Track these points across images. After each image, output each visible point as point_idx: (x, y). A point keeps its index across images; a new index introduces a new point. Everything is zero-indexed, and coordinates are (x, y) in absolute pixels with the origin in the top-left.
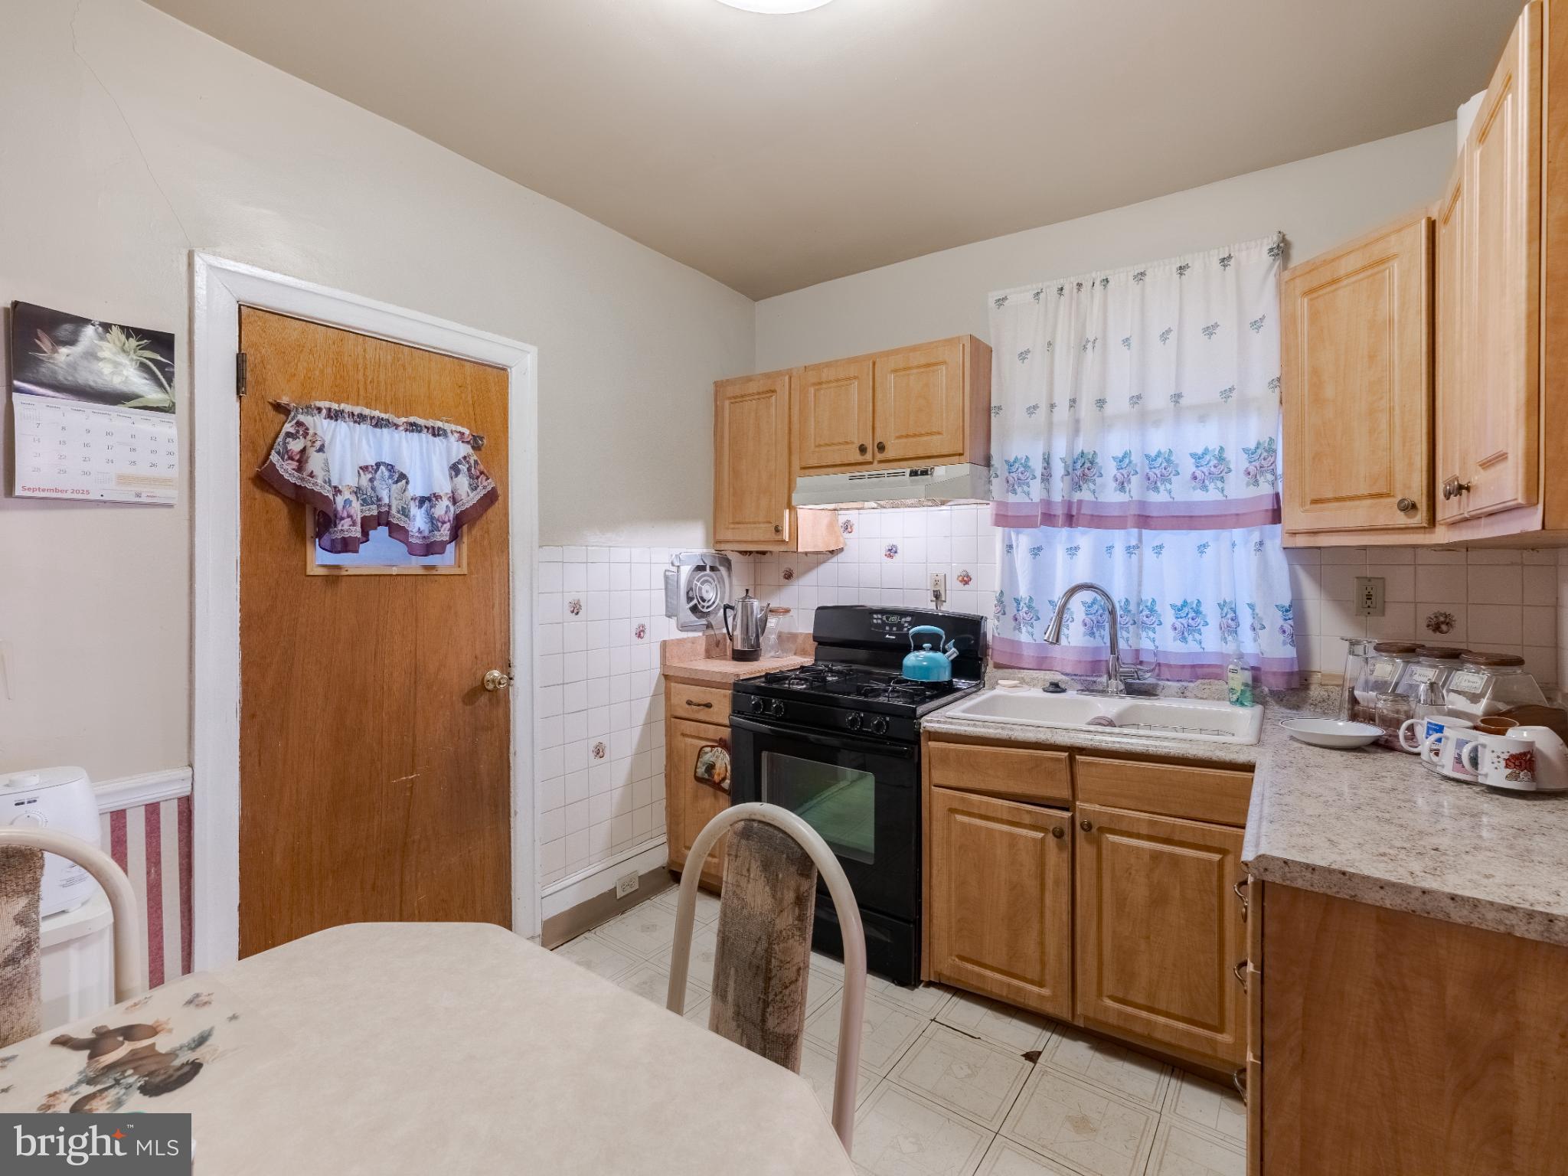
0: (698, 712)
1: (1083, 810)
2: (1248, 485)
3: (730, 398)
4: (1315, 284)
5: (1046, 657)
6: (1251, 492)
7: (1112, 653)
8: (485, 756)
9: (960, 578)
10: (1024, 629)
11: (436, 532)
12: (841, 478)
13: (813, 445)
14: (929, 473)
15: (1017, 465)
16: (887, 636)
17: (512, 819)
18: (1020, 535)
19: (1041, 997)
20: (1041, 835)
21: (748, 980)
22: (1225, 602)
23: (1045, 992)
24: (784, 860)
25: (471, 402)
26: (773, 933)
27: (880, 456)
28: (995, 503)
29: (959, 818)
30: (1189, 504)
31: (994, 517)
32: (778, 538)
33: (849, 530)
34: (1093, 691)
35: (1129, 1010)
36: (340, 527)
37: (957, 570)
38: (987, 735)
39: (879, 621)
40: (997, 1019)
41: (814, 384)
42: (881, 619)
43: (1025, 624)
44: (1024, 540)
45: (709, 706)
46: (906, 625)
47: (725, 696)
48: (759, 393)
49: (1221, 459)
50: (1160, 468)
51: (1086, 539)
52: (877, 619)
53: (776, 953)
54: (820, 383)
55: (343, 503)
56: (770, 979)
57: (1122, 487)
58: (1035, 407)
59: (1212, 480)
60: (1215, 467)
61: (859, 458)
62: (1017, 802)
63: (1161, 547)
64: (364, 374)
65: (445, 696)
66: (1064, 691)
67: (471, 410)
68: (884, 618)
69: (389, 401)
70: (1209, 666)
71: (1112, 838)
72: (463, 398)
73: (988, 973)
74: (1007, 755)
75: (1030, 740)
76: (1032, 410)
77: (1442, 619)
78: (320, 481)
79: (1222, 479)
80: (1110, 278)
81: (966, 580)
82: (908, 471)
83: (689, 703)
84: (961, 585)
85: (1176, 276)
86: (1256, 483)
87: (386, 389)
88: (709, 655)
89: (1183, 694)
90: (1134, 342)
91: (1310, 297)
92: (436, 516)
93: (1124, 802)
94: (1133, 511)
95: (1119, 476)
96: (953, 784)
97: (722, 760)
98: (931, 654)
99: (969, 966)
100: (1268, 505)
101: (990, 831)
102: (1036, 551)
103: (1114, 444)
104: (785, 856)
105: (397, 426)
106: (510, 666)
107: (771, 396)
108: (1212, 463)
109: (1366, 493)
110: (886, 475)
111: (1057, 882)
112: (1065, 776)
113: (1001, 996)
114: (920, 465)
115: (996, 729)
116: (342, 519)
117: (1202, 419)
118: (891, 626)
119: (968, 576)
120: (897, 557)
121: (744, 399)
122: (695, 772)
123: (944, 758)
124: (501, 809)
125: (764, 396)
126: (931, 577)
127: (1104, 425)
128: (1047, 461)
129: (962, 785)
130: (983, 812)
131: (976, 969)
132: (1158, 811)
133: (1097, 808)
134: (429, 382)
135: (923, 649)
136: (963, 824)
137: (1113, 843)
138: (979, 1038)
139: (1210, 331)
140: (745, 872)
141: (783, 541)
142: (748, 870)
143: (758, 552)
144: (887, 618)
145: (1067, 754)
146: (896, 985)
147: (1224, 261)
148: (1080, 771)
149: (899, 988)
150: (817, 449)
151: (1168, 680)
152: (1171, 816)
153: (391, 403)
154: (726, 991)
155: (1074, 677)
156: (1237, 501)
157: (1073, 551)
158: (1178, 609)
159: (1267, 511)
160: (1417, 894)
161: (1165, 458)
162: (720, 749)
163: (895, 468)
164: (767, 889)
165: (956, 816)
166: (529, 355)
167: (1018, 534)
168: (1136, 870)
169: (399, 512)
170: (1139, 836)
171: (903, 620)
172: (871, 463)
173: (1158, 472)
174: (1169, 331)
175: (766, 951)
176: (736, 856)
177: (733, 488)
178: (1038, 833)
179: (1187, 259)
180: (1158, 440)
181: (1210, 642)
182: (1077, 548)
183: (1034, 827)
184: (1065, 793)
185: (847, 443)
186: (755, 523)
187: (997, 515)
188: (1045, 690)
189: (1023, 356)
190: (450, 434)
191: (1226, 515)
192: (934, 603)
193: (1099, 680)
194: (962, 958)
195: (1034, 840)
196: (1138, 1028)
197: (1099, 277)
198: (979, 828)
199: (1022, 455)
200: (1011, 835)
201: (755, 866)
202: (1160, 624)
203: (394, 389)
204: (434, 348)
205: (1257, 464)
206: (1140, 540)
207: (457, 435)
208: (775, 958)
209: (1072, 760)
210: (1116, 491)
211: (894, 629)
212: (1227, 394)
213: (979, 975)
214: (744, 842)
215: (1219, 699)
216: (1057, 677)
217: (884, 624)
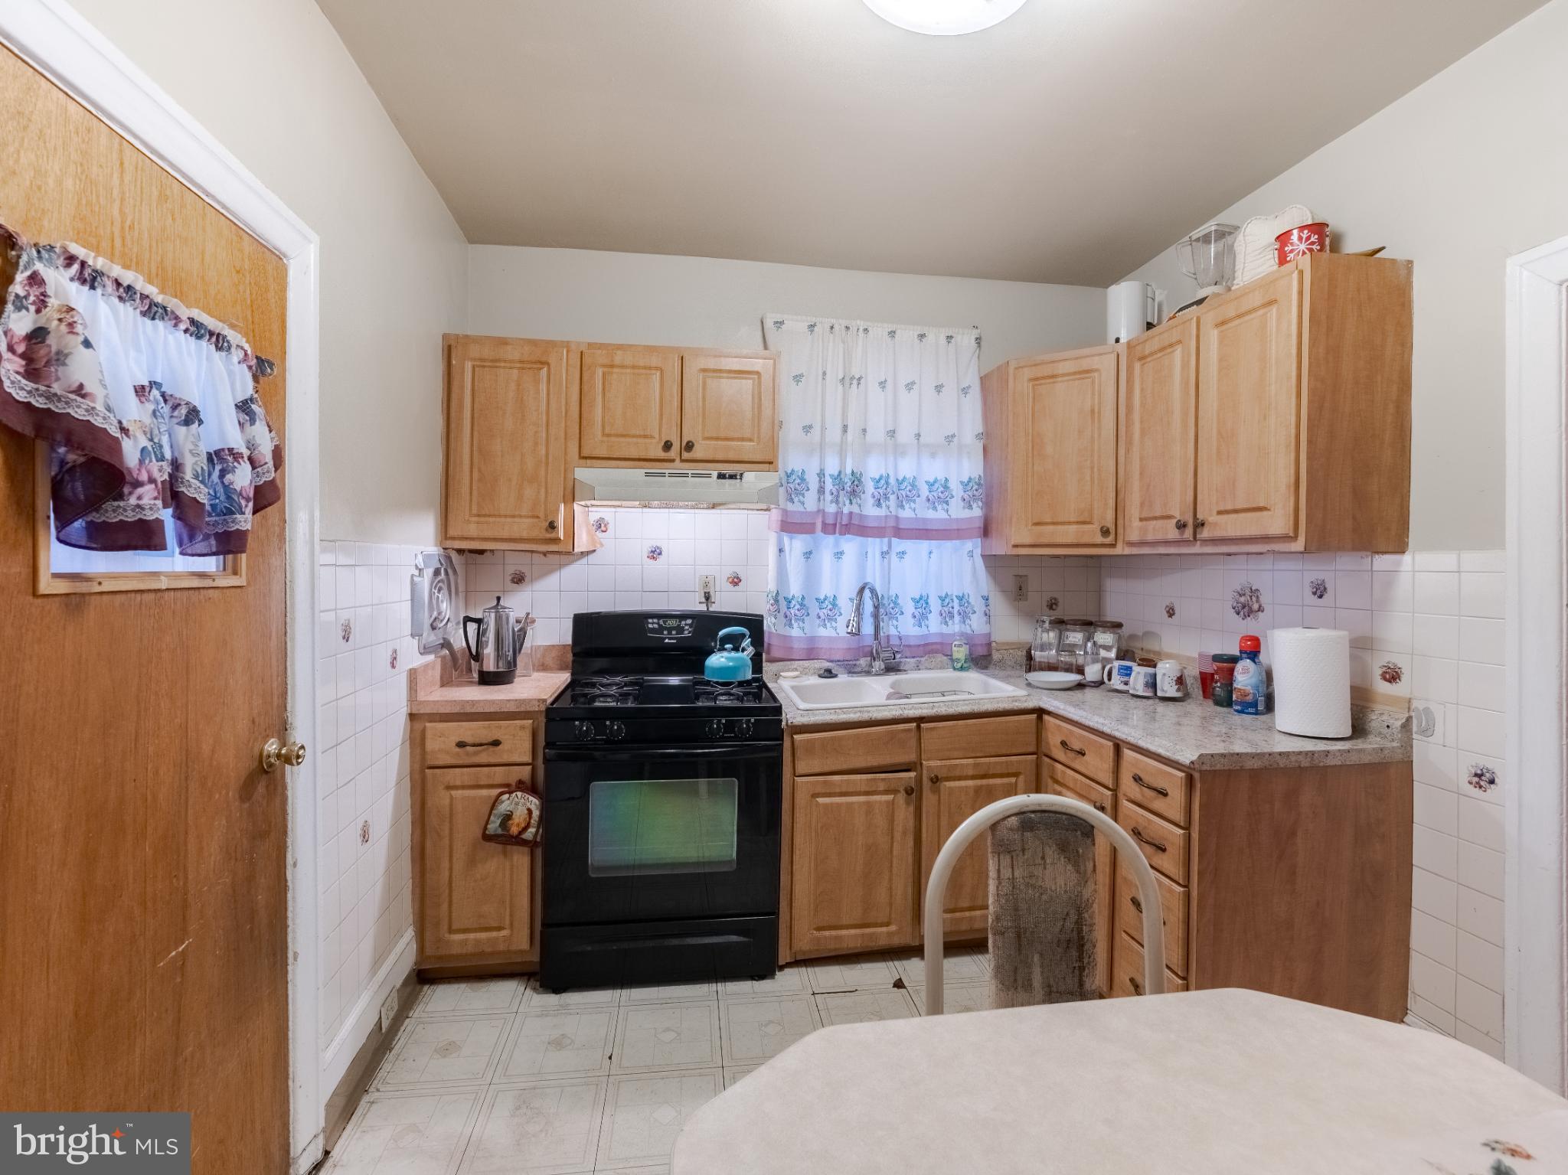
0: (476, 754)
1: (929, 768)
2: (964, 508)
3: (474, 359)
4: (1040, 375)
5: (814, 648)
6: (966, 514)
7: (875, 640)
8: (263, 880)
9: (731, 580)
10: (795, 625)
11: (238, 516)
12: (637, 474)
13: (599, 433)
14: (738, 477)
15: (794, 477)
16: (667, 641)
17: (290, 968)
18: (793, 540)
19: (890, 934)
20: (890, 797)
21: (1058, 957)
22: (947, 594)
23: (893, 928)
24: (1080, 836)
25: (249, 302)
26: (1081, 903)
27: (686, 455)
28: (781, 511)
29: (821, 800)
30: (925, 520)
31: (779, 523)
32: (553, 535)
33: (603, 528)
34: (853, 673)
35: (958, 915)
36: (133, 501)
37: (728, 572)
38: (851, 720)
39: (656, 626)
40: (852, 970)
41: (604, 366)
42: (658, 624)
43: (796, 620)
44: (796, 545)
45: (496, 743)
46: (687, 627)
47: (522, 728)
48: (521, 362)
49: (946, 487)
50: (906, 491)
51: (850, 545)
52: (652, 624)
53: (1086, 921)
54: (612, 366)
55: (138, 455)
56: (1083, 945)
57: (879, 504)
58: (810, 427)
59: (940, 503)
60: (942, 493)
61: (662, 455)
62: (873, 773)
63: (904, 553)
64: (121, 211)
65: (220, 793)
66: (835, 676)
67: (249, 313)
68: (661, 622)
69: (154, 271)
70: (932, 644)
71: (949, 784)
72: (241, 291)
73: (844, 932)
74: (869, 734)
75: (888, 718)
76: (808, 429)
77: (1053, 601)
78: (100, 407)
79: (947, 503)
80: (870, 329)
81: (736, 581)
82: (715, 474)
83: (461, 745)
84: (730, 587)
85: (917, 341)
86: (970, 507)
87: (150, 247)
88: (445, 682)
89: (918, 668)
90: (889, 386)
91: (1033, 383)
92: (238, 489)
93: (956, 754)
94: (892, 523)
95: (876, 494)
96: (817, 770)
97: (524, 807)
98: (733, 654)
99: (827, 933)
100: (980, 524)
101: (850, 805)
102: (808, 555)
103: (874, 468)
104: (1079, 833)
105: (177, 320)
106: (286, 730)
107: (541, 369)
108: (940, 490)
109: (1075, 520)
110: (667, 475)
111: (904, 833)
112: (913, 742)
113: (856, 948)
114: (728, 469)
115: (855, 713)
116: (138, 484)
117: (933, 455)
118: (670, 630)
119: (738, 578)
120: (662, 559)
121: (498, 364)
122: (485, 828)
123: (810, 748)
124: (279, 957)
125: (529, 366)
126: (700, 579)
127: (866, 450)
128: (821, 475)
129: (826, 769)
130: (844, 790)
131: (834, 933)
132: (978, 755)
133: (939, 763)
134: (203, 253)
135: (725, 649)
136: (826, 805)
137: (950, 788)
138: (856, 990)
139: (939, 388)
140: (1039, 861)
141: (557, 540)
142: (1043, 858)
143: (471, 551)
144: (665, 622)
145: (915, 724)
146: (757, 980)
147: (949, 338)
148: (924, 735)
149: (761, 982)
150: (605, 439)
151: (906, 657)
152: (986, 757)
153: (157, 275)
154: (1030, 980)
155: (839, 663)
156: (957, 520)
157: (839, 555)
158: (916, 601)
159: (980, 528)
160: (1267, 756)
161: (910, 483)
162: (519, 794)
163: (700, 469)
164: (1069, 867)
165: (817, 799)
166: (312, 246)
167: (791, 539)
168: (965, 805)
169: (196, 477)
170: (966, 778)
171: (683, 622)
172: (673, 461)
173: (904, 493)
174: (913, 383)
175: (1077, 922)
176: (1023, 850)
177: (480, 471)
178: (890, 796)
179: (925, 330)
180: (906, 468)
181: (934, 626)
182: (842, 553)
183: (886, 792)
184: (912, 757)
185: (645, 437)
186: (513, 516)
187: (782, 521)
188: (820, 676)
189: (798, 378)
190: (233, 350)
191: (950, 530)
192: (705, 605)
193: (858, 663)
194: (819, 929)
195: (887, 802)
196: (964, 927)
197: (862, 325)
198: (839, 805)
199: (798, 468)
200: (868, 803)
201: (1051, 853)
202: (902, 613)
203: (160, 252)
204: (208, 194)
205: (970, 493)
206: (890, 546)
207: (241, 354)
208: (1086, 925)
209: (919, 727)
210: (874, 506)
211: (674, 632)
212: (950, 438)
213: (837, 938)
214: (1028, 834)
215: (940, 668)
216: (827, 665)
217: (661, 629)
